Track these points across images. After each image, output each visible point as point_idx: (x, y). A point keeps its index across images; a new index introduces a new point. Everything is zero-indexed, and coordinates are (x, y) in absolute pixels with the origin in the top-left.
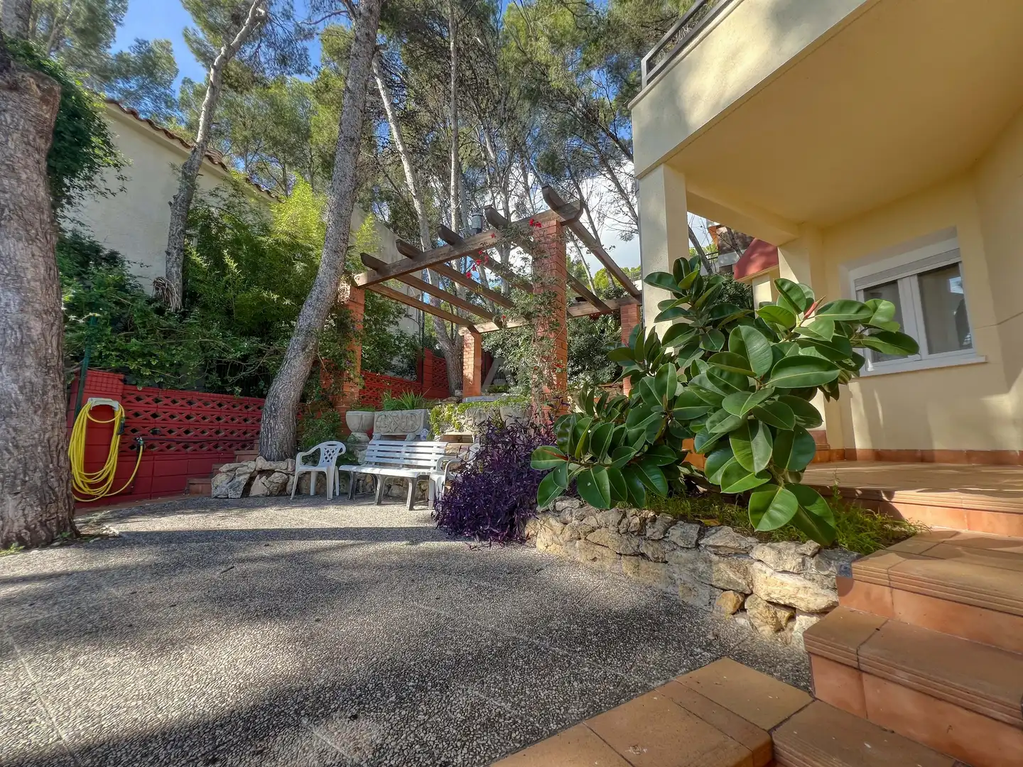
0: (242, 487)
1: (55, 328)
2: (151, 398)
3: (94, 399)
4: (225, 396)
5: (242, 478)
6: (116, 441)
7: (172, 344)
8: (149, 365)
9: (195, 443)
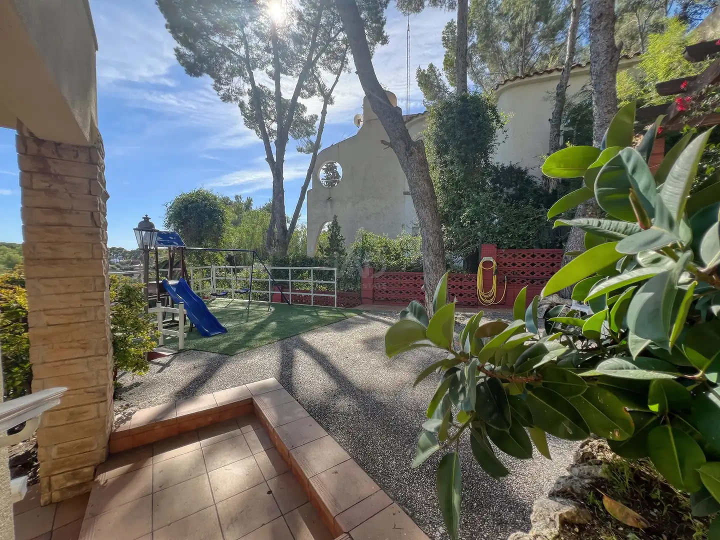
0: (544, 312)
1: (437, 239)
2: (511, 255)
3: (485, 258)
4: (556, 249)
5: (545, 306)
6: (495, 278)
7: (520, 223)
8: (507, 238)
9: (538, 280)
